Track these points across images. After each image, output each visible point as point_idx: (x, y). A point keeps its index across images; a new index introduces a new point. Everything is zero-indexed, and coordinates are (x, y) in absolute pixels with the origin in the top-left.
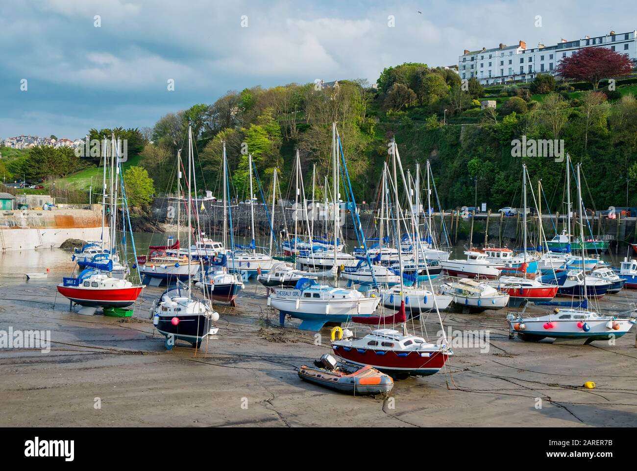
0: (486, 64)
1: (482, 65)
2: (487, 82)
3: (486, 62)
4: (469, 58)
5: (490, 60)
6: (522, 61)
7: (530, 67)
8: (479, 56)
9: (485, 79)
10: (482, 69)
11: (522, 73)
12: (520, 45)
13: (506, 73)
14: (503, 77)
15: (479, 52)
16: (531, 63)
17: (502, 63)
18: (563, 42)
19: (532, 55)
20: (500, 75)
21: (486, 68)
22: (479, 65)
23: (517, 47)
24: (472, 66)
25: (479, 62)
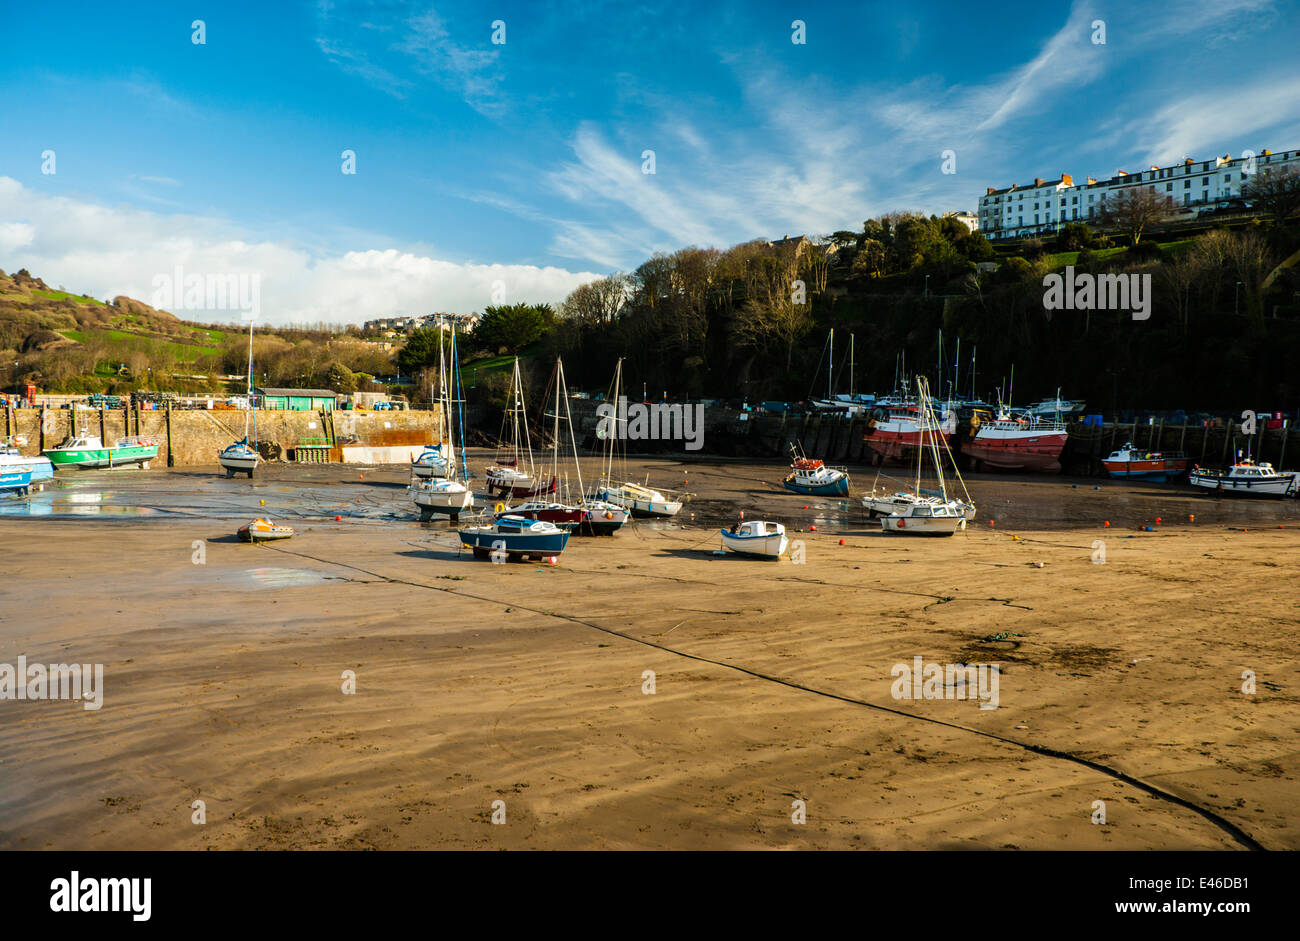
0: (1015, 208)
1: (1010, 210)
2: (1017, 232)
3: (1015, 204)
4: (992, 199)
5: (1020, 203)
6: (1064, 202)
7: (1075, 211)
8: (1006, 196)
9: (1014, 229)
10: (1010, 215)
11: (1064, 220)
12: (1061, 181)
13: (1042, 220)
14: (1038, 226)
15: (1006, 191)
16: (1075, 206)
17: (1037, 206)
18: (1121, 175)
19: (1077, 194)
20: (1033, 223)
21: (1015, 213)
22: (1005, 210)
23: (1058, 183)
24: (997, 210)
25: (1006, 205)
